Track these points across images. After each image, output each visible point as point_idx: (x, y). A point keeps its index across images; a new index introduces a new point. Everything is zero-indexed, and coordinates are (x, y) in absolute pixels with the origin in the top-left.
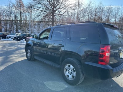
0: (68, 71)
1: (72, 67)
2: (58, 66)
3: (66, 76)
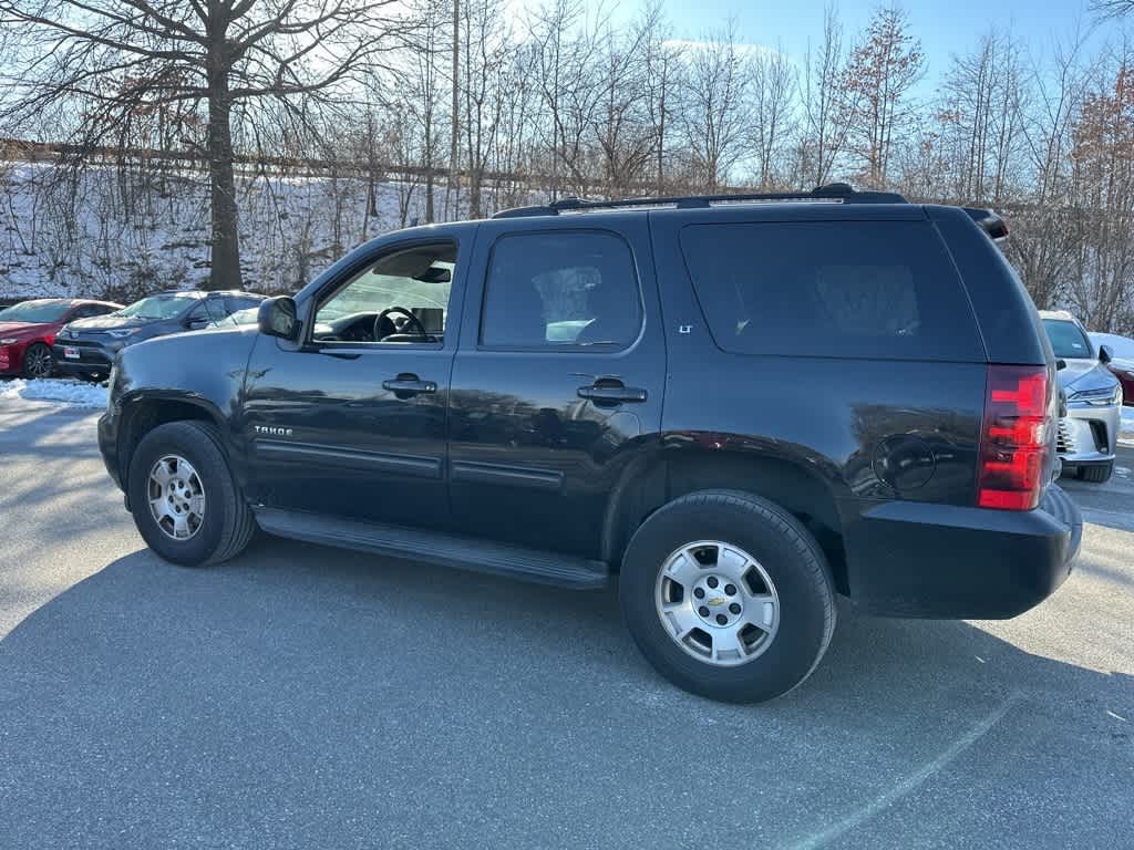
0: (700, 593)
1: (734, 559)
2: (589, 576)
3: (678, 639)
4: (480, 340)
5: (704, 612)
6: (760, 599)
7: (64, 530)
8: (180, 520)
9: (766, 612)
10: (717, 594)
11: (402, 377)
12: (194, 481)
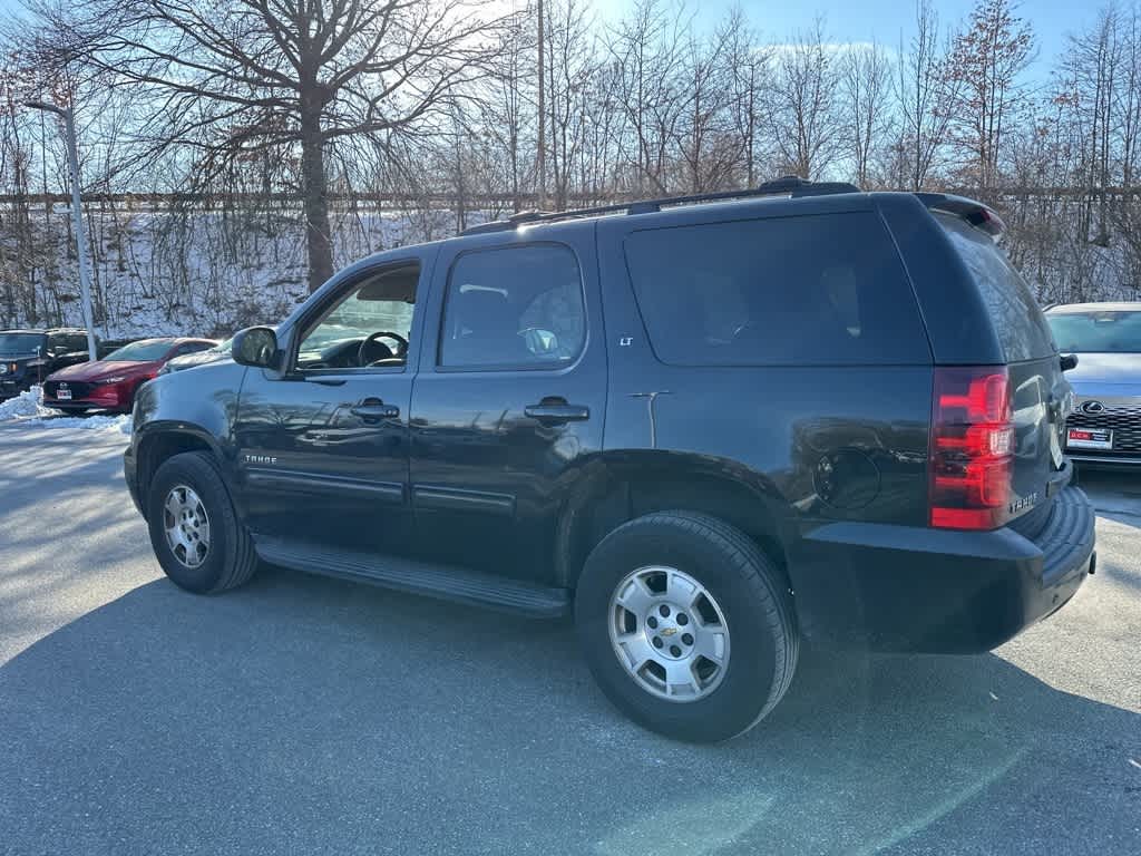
0: (653, 623)
1: (684, 586)
2: (547, 603)
3: (633, 671)
4: (438, 362)
5: (658, 643)
6: (710, 629)
7: (105, 558)
8: (191, 548)
9: (718, 643)
10: (670, 622)
11: (369, 402)
12: (199, 509)
